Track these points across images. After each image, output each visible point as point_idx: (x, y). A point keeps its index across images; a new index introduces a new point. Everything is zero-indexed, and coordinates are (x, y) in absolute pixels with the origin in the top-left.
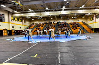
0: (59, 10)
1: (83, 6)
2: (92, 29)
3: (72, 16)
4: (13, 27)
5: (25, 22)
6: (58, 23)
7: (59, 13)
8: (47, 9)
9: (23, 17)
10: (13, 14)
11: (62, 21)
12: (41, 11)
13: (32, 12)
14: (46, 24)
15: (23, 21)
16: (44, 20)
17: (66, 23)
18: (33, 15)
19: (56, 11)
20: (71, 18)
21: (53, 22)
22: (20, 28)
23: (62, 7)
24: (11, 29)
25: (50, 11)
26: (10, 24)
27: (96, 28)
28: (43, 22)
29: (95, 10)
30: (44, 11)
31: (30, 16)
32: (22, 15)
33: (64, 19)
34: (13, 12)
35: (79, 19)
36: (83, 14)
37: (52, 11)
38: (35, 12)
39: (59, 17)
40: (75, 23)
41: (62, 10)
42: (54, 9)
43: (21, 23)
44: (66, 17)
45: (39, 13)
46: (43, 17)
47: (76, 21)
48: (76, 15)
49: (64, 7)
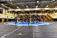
0: (34, 8)
1: (48, 6)
2: (53, 19)
3: (42, 11)
4: (8, 17)
5: (14, 14)
6: (33, 15)
7: (34, 9)
8: (27, 7)
9: (13, 11)
10: (8, 9)
11: (35, 14)
12: (24, 8)
13: (19, 8)
14: (26, 15)
15: (14, 13)
16: (25, 13)
17: (38, 15)
18: (19, 10)
19: (32, 8)
20: (41, 13)
21: (30, 14)
22: (12, 17)
23: (36, 6)
24: (6, 18)
26: (6, 15)
27: (55, 18)
28: (24, 15)
29: (55, 8)
31: (17, 10)
32: (13, 10)
33: (37, 13)
34: (8, 8)
35: (46, 13)
36: (48, 10)
37: (30, 8)
38: (20, 8)
39: (34, 12)
40: (43, 15)
41: (35, 8)
42: (31, 7)
43: (12, 15)
44: (38, 12)
45: (23, 9)
46: (25, 12)
47: (44, 14)
49: (37, 6)
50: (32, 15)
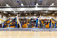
1: (53, 4)
5: (2, 17)
8: (22, 5)
11: (35, 17)
19: (30, 7)
20: (43, 15)
23: (35, 4)
25: (25, 7)
30: (19, 7)
38: (11, 7)
42: (28, 6)
47: (47, 18)
48: (47, 12)
49: (37, 4)
50: (30, 18)
